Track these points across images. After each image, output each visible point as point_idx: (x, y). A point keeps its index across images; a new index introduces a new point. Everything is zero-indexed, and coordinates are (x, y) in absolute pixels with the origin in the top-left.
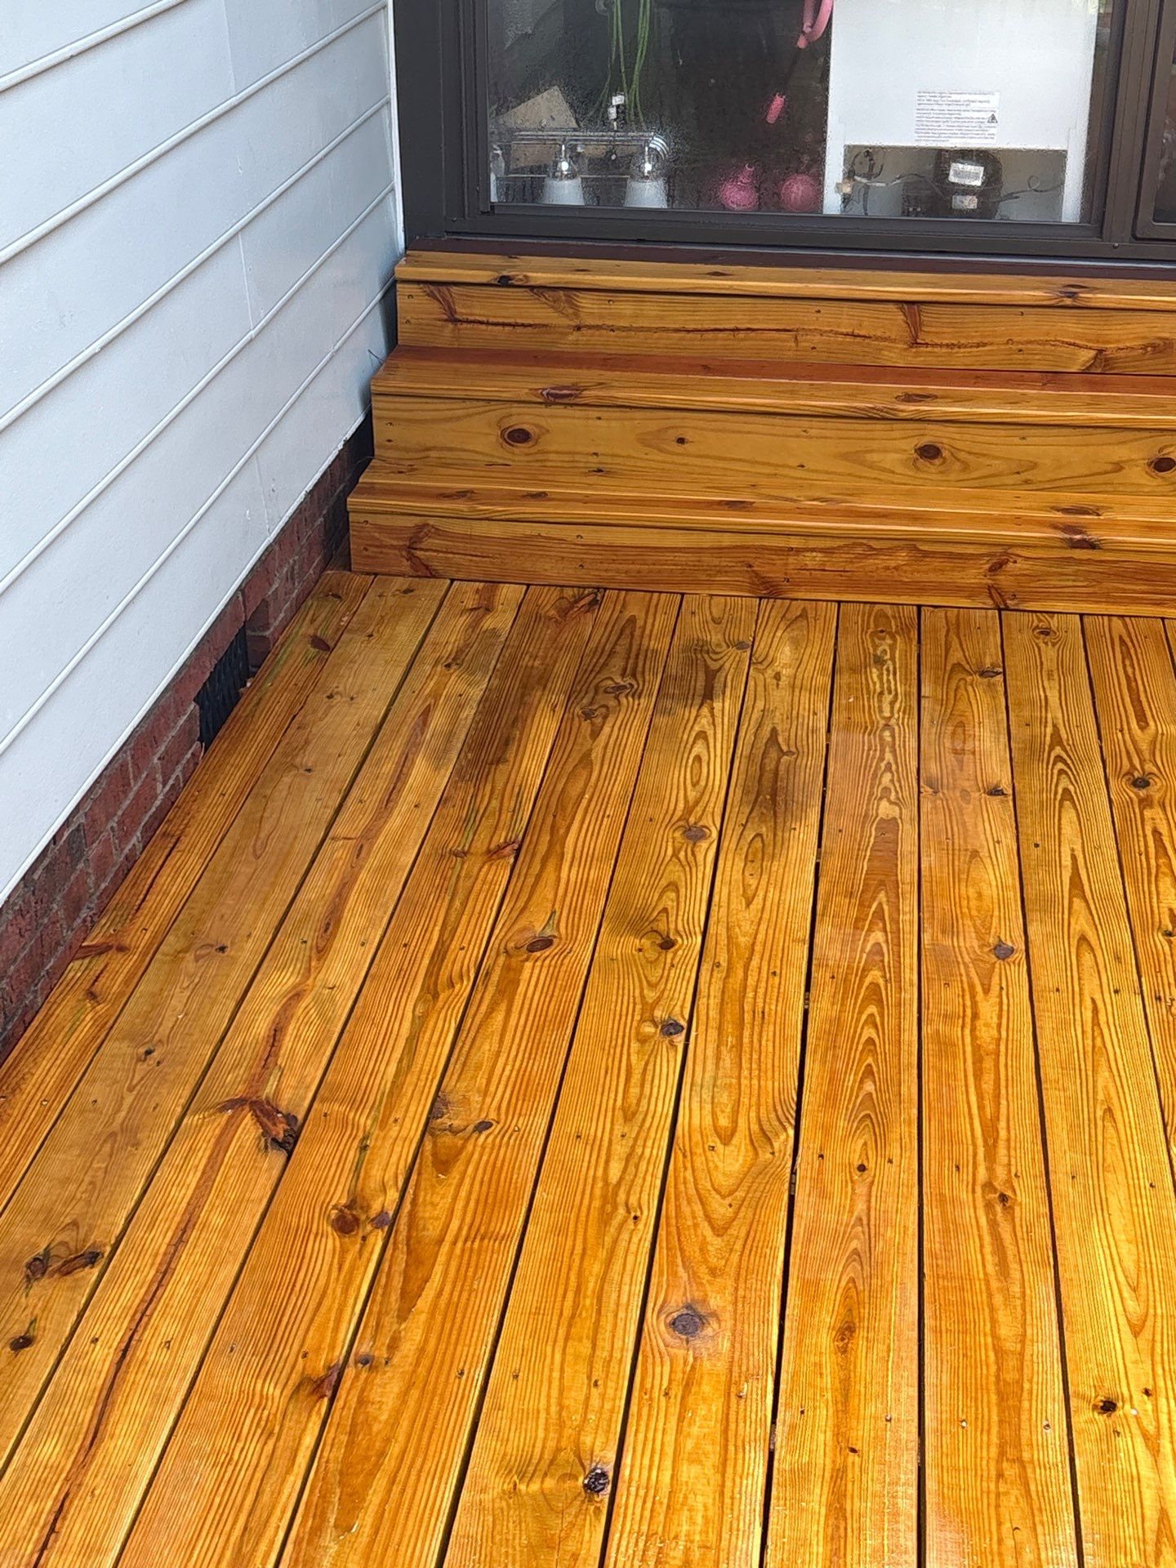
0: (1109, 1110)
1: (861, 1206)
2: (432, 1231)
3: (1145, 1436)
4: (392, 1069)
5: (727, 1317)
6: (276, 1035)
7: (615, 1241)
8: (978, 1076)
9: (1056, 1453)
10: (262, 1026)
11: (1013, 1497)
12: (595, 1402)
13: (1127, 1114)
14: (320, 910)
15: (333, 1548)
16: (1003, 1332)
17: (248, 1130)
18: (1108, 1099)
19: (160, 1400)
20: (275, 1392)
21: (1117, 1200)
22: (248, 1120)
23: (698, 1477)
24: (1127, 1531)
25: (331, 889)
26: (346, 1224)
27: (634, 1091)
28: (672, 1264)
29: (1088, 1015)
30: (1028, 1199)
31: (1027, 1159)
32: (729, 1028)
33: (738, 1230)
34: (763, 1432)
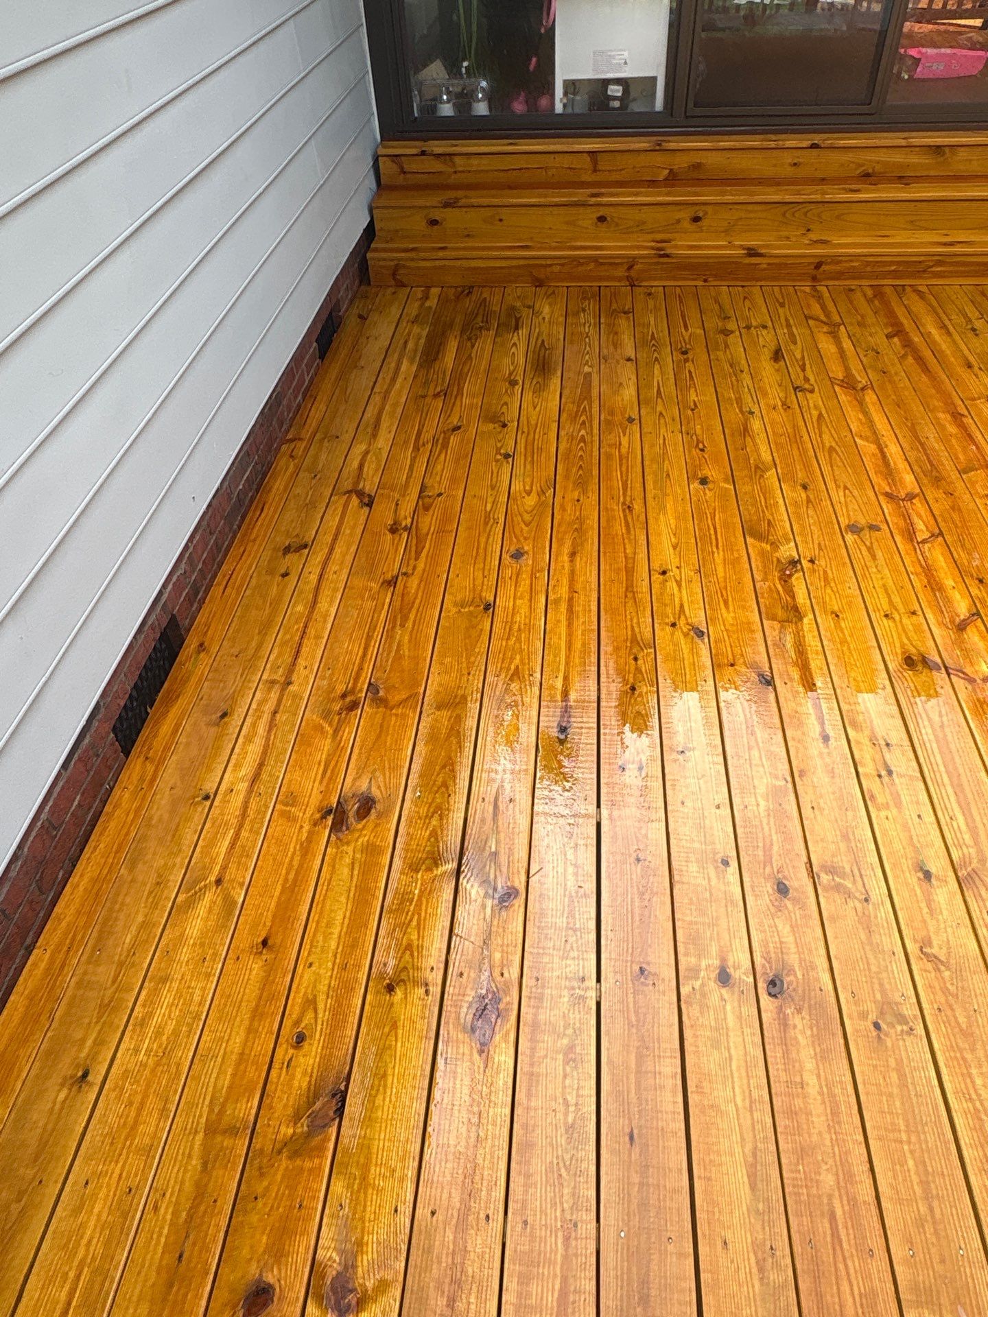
0: (668, 475)
1: (578, 513)
2: (425, 531)
3: (676, 581)
4: (405, 477)
5: (531, 553)
6: (361, 466)
7: (490, 531)
8: (621, 465)
9: (645, 589)
10: (356, 464)
11: (630, 604)
12: (486, 583)
13: (674, 475)
14: (372, 421)
15: (400, 632)
16: (628, 551)
17: (355, 500)
18: (668, 471)
19: (335, 590)
20: (375, 586)
21: (669, 506)
22: (354, 497)
23: (523, 604)
24: (669, 610)
25: (376, 412)
26: (393, 530)
27: (494, 480)
28: (510, 538)
29: (662, 441)
30: (638, 506)
31: (638, 493)
32: (529, 454)
33: (534, 524)
34: (544, 589)
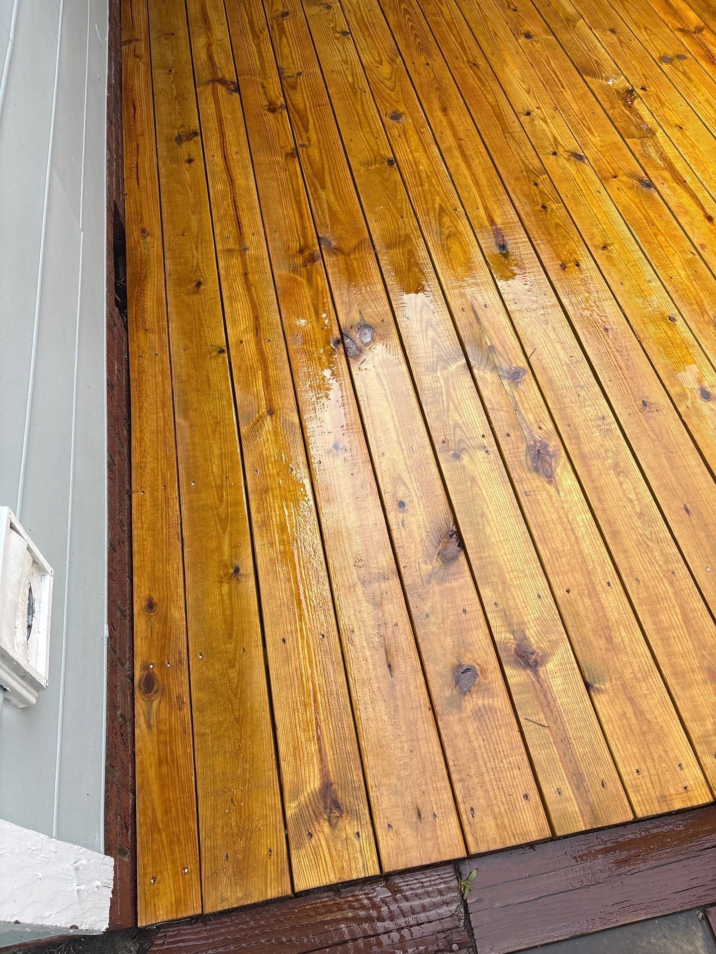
0: (495, 33)
1: (432, 75)
2: (301, 107)
3: (542, 119)
4: (258, 62)
5: (407, 112)
6: (210, 58)
7: (362, 99)
8: (451, 30)
9: (519, 129)
10: (204, 56)
11: (511, 142)
12: (379, 143)
13: (501, 33)
14: (199, 16)
15: (324, 194)
16: (490, 100)
17: (221, 89)
18: (493, 30)
19: (245, 168)
20: (280, 159)
21: (508, 59)
22: (219, 86)
23: (420, 155)
24: (546, 143)
25: (198, 7)
26: (272, 109)
27: (343, 55)
29: (477, 6)
30: (481, 62)
31: (476, 52)
32: (364, 30)
33: (398, 88)
34: (433, 141)
